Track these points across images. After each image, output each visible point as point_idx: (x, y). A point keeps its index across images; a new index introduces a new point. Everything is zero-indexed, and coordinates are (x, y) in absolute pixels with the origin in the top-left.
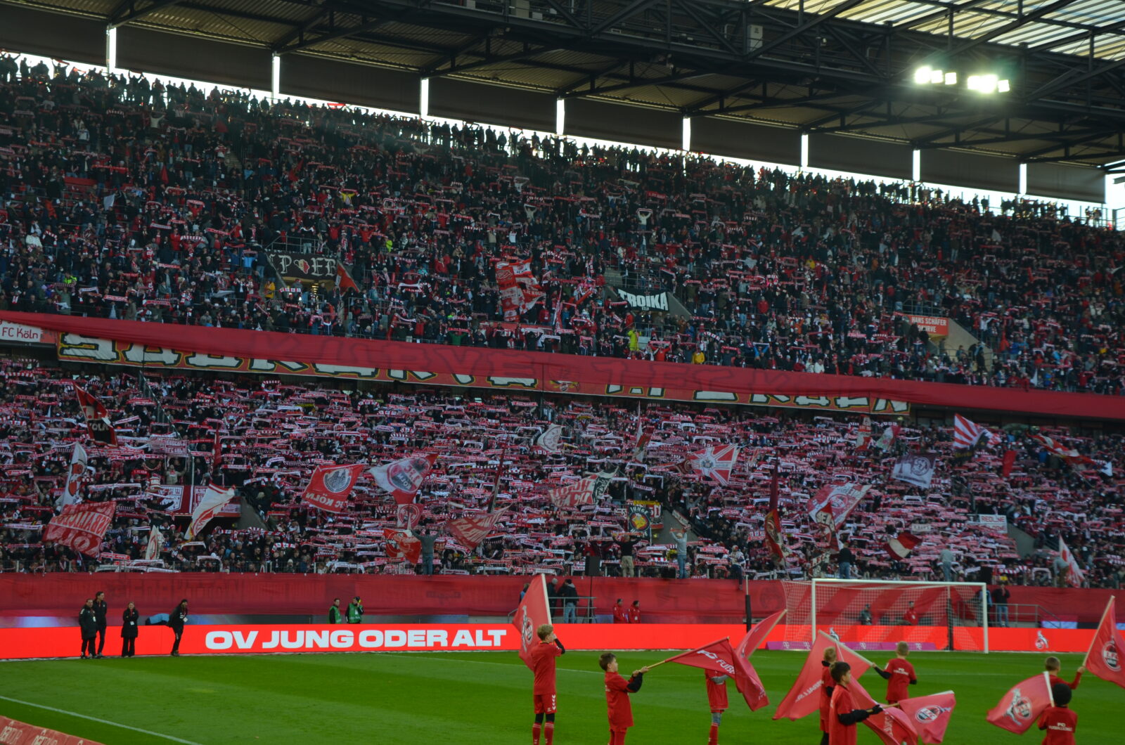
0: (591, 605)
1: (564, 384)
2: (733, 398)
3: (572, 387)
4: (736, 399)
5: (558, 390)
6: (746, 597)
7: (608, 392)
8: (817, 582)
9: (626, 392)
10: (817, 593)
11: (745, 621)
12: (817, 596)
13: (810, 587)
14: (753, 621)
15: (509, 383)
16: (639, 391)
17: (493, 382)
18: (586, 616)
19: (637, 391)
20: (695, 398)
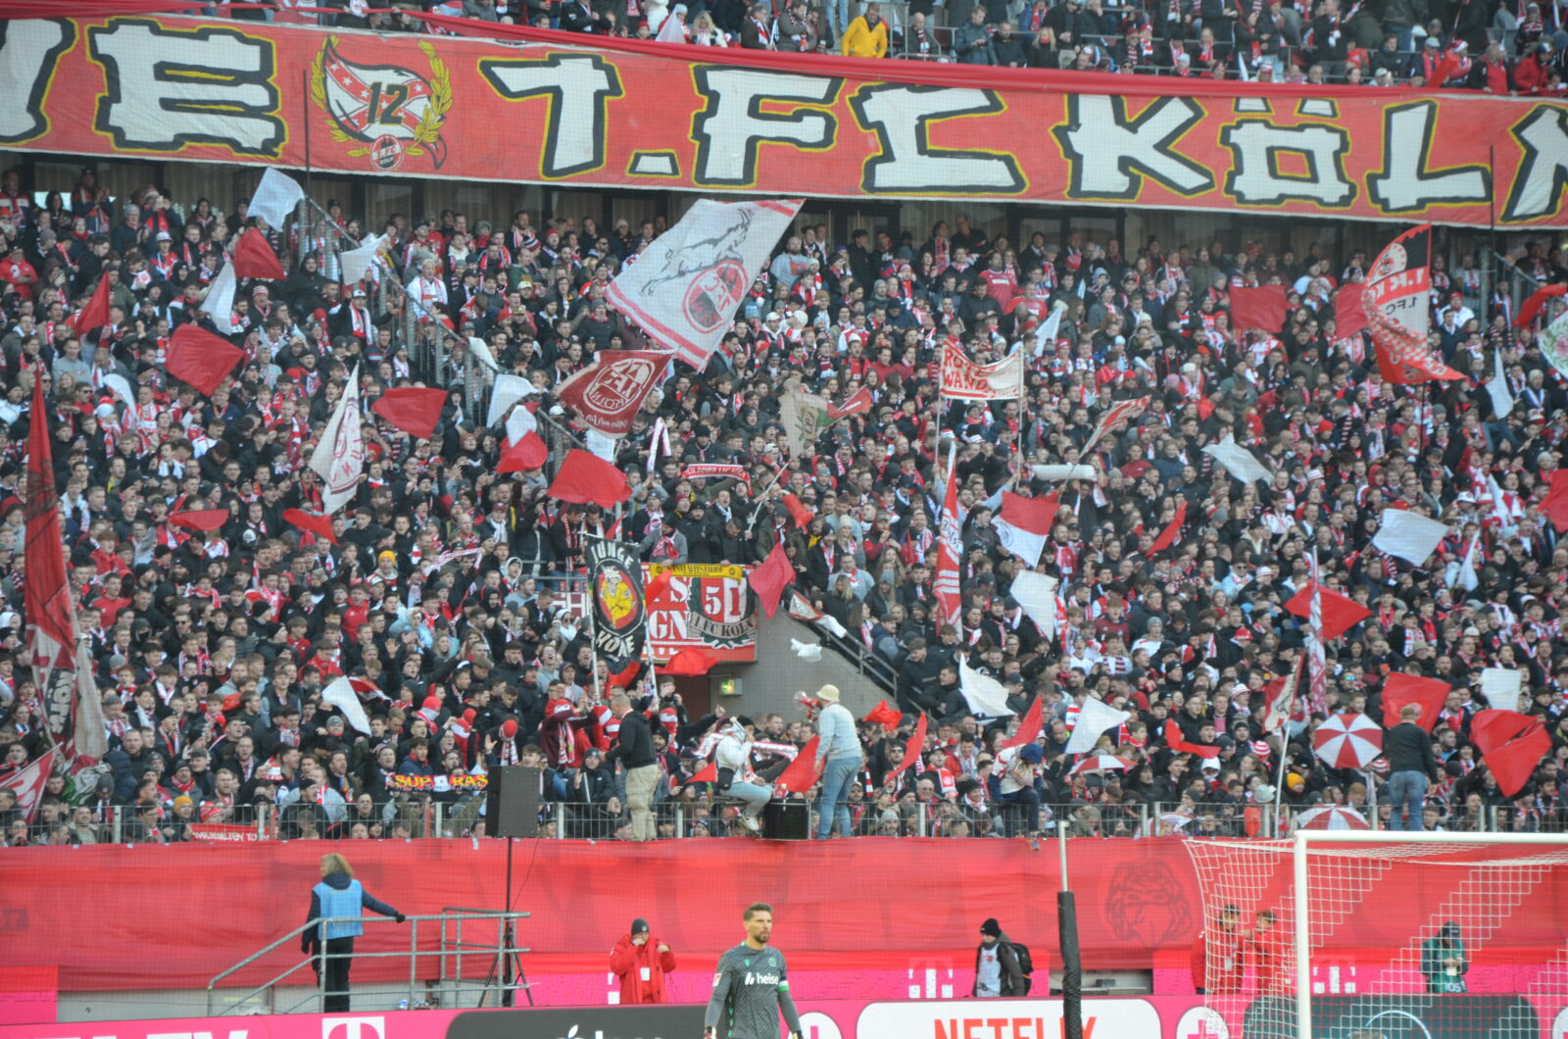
0: (508, 939)
1: (387, 142)
2: (1008, 180)
3: (416, 152)
4: (1019, 184)
5: (365, 162)
6: (1061, 897)
7: (549, 170)
8: (1311, 844)
9: (616, 167)
10: (1312, 882)
11: (1057, 983)
12: (1313, 894)
13: (1288, 861)
14: (1087, 981)
15: (181, 139)
16: (663, 165)
17: (119, 132)
18: (492, 979)
19: (655, 165)
20: (869, 186)
